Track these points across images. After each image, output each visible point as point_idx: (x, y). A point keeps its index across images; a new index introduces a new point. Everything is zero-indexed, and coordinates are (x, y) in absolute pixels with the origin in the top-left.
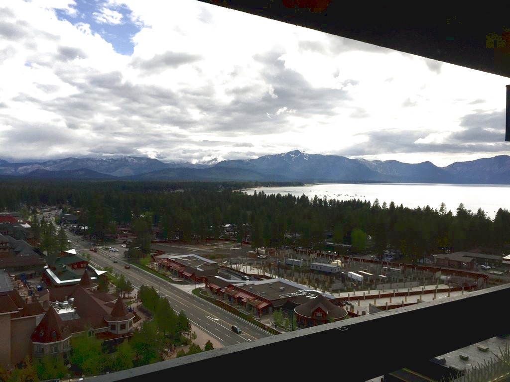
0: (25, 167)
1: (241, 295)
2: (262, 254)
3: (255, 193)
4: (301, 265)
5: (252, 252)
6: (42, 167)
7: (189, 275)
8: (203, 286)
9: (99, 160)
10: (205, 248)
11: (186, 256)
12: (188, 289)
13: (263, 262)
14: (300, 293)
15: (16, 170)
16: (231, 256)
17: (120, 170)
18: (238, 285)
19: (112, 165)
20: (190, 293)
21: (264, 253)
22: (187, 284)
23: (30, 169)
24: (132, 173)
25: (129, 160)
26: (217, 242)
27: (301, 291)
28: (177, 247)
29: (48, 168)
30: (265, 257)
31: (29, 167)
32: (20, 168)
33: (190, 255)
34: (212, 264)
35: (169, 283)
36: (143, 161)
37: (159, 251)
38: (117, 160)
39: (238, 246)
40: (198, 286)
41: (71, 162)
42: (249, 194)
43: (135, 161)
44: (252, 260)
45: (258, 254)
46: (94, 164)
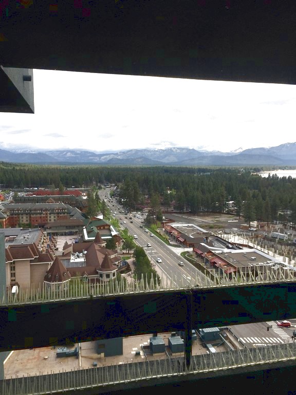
0: (105, 157)
1: (216, 260)
2: (253, 227)
3: (269, 176)
4: (285, 239)
5: (245, 225)
6: (116, 157)
7: (182, 240)
8: (191, 250)
9: (153, 151)
10: (209, 220)
11: (187, 225)
12: (178, 251)
13: (252, 233)
14: (268, 263)
15: (100, 159)
16: (226, 228)
17: (167, 158)
18: (217, 252)
19: (162, 155)
20: (179, 255)
21: (256, 226)
22: (179, 247)
23: (109, 158)
24: (176, 160)
25: (174, 150)
26: (220, 215)
27: (269, 262)
28: (186, 217)
29: (119, 157)
30: (255, 229)
31: (107, 156)
32: (102, 158)
33: (190, 225)
34: (204, 233)
35: (166, 245)
36: (184, 151)
37: (170, 220)
38: (165, 150)
39: (236, 220)
40: (187, 250)
41: (134, 152)
42: (263, 177)
43: (178, 151)
44: (242, 231)
45: (250, 227)
46: (149, 153)
